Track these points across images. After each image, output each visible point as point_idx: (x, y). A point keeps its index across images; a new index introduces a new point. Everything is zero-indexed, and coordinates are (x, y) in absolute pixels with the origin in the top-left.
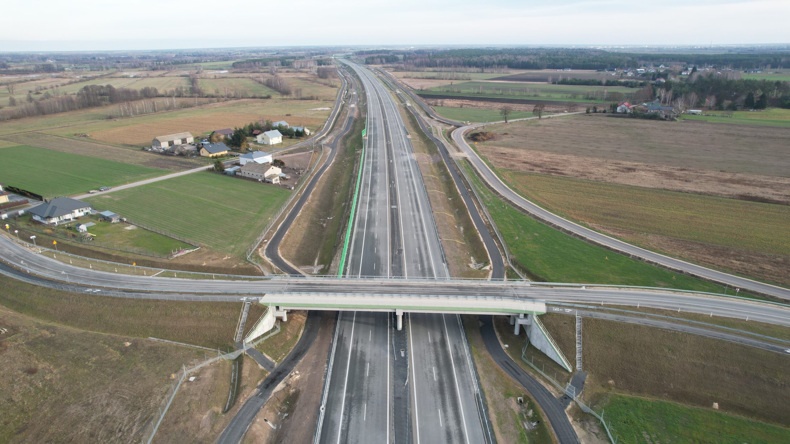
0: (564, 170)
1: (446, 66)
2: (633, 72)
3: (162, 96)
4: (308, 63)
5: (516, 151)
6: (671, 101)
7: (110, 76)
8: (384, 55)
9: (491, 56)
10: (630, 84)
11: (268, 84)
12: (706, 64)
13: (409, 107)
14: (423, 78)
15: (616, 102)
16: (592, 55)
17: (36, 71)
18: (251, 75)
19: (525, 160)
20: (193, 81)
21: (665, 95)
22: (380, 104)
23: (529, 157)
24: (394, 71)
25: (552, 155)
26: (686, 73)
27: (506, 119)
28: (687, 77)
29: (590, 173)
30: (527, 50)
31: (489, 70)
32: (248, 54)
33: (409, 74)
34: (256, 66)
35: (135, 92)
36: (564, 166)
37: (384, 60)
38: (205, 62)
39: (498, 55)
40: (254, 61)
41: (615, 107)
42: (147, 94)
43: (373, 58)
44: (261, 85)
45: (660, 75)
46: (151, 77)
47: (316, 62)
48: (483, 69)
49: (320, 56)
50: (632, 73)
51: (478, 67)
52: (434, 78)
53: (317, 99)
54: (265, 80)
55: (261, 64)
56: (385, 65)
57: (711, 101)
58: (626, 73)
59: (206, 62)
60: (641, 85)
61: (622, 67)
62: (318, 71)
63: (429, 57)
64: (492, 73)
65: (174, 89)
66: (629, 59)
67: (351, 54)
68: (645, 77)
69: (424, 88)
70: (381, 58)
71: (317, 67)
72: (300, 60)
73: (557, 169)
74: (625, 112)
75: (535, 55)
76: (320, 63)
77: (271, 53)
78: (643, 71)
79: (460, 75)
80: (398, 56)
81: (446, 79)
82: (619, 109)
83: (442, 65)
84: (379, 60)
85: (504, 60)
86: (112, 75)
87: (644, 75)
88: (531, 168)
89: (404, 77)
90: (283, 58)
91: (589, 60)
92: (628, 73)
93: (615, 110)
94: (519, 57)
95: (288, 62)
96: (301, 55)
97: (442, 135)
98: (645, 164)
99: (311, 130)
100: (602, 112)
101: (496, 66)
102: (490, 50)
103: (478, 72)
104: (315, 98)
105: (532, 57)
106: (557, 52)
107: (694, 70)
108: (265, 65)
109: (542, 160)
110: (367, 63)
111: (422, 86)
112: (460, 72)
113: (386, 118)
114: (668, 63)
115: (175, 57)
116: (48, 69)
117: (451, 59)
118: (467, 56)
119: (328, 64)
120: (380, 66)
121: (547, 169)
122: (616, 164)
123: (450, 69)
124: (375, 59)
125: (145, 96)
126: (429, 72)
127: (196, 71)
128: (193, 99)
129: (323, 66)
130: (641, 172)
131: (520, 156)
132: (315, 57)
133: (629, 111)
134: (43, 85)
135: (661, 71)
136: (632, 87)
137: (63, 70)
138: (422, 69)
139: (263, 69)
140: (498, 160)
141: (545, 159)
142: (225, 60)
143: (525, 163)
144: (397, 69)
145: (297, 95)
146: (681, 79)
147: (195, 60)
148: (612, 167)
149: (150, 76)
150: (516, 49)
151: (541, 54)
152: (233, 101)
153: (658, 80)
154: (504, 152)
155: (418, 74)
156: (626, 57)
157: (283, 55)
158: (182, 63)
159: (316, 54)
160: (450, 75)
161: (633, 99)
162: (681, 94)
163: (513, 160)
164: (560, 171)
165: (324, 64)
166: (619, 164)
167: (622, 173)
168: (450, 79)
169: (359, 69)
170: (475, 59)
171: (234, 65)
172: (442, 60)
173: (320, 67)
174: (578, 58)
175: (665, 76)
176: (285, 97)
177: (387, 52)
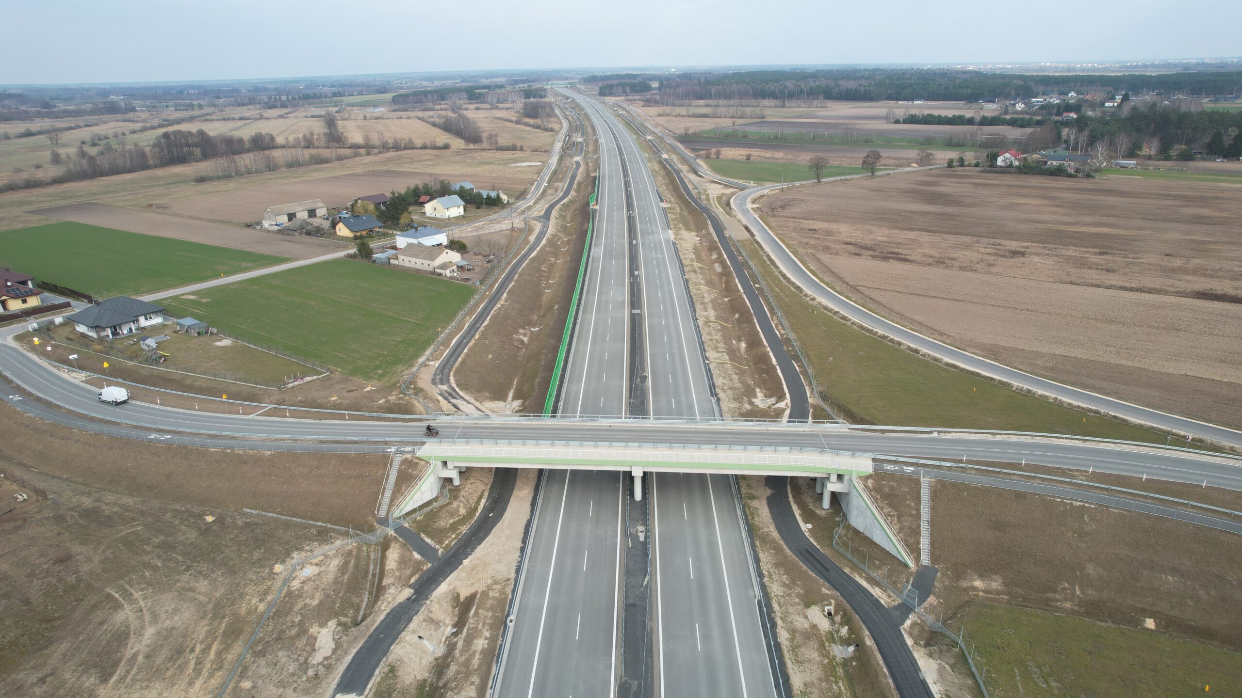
0: (909, 255)
1: (725, 98)
2: (1025, 104)
3: (283, 147)
4: (510, 95)
5: (833, 226)
6: (1087, 146)
7: (204, 118)
8: (629, 81)
9: (798, 81)
10: (1019, 123)
11: (447, 127)
12: (1145, 90)
13: (665, 160)
14: (689, 116)
15: (995, 150)
16: (959, 78)
17: (93, 112)
18: (421, 114)
19: (848, 240)
20: (331, 122)
21: (1077, 138)
22: (620, 155)
23: (854, 234)
24: (643, 106)
25: (891, 232)
26: (1111, 104)
27: (818, 177)
28: (1113, 110)
29: (952, 259)
30: (855, 71)
31: (794, 103)
32: (416, 84)
33: (668, 109)
34: (428, 101)
35: (241, 141)
36: (910, 249)
37: (628, 89)
38: (350, 95)
39: (809, 79)
40: (426, 93)
41: (993, 157)
42: (261, 144)
43: (611, 87)
44: (435, 129)
45: (1069, 108)
46: (266, 119)
47: (522, 94)
48: (784, 101)
49: (528, 84)
50: (1023, 106)
51: (777, 99)
52: (705, 116)
53: (521, 149)
54: (442, 121)
55: (435, 96)
56: (630, 98)
57: (1150, 148)
58: (1014, 105)
59: (352, 95)
60: (1038, 123)
61: (1007, 96)
62: (525, 107)
63: (700, 83)
64: (798, 107)
65: (301, 136)
66: (1020, 83)
67: (577, 81)
68: (1044, 111)
69: (690, 132)
70: (623, 85)
71: (523, 100)
72: (498, 91)
73: (898, 254)
74: (1011, 166)
75: (868, 78)
76: (528, 94)
77: (452, 81)
78: (1041, 102)
79: (748, 110)
80: (650, 83)
81: (725, 117)
82: (1000, 161)
83: (719, 96)
84: (620, 89)
85: (818, 87)
86: (208, 117)
87: (1042, 108)
88: (857, 251)
89: (660, 115)
90: (470, 87)
91: (954, 86)
92: (1017, 105)
93: (994, 162)
94: (842, 83)
95: (479, 93)
96: (500, 84)
97: (716, 203)
98: (1040, 245)
99: (509, 196)
100: (973, 165)
101: (806, 97)
102: (796, 73)
103: (776, 106)
104: (519, 148)
105: (863, 82)
106: (903, 74)
107: (1125, 98)
108: (443, 100)
109: (874, 240)
110: (602, 93)
111: (687, 129)
112: (747, 106)
113: (628, 176)
114: (1083, 89)
115: (303, 89)
116: (112, 109)
117: (734, 87)
118: (759, 82)
119: (541, 97)
120: (623, 98)
121: (881, 252)
122: (993, 245)
123: (732, 102)
124: (615, 88)
125: (256, 147)
126: (700, 106)
127: (336, 109)
128: (329, 151)
129: (532, 99)
130: (1034, 257)
131: (839, 233)
132: (521, 86)
133: (1017, 163)
134: (103, 133)
135: (1071, 101)
136: (1022, 126)
137: (133, 110)
138: (687, 102)
139: (440, 104)
140: (805, 240)
141: (880, 238)
142: (382, 93)
143: (847, 243)
144: (648, 103)
145: (491, 144)
146: (1104, 112)
147: (334, 93)
148: (987, 250)
149: (265, 116)
150: (837, 70)
151: (878, 77)
152: (392, 154)
153: (1065, 114)
154: (814, 227)
155: (683, 111)
156: (1014, 81)
157: (471, 84)
158: (315, 96)
159: (523, 82)
160: (732, 111)
161: (1023, 147)
162: (1102, 136)
163: (828, 241)
164: (902, 256)
165: (535, 97)
166: (999, 245)
167: (1002, 259)
168: (731, 118)
169: (589, 103)
170: (772, 86)
171: (395, 100)
172: (720, 88)
173: (527, 100)
174: (937, 83)
175: (1076, 108)
176: (471, 146)
177: (634, 77)
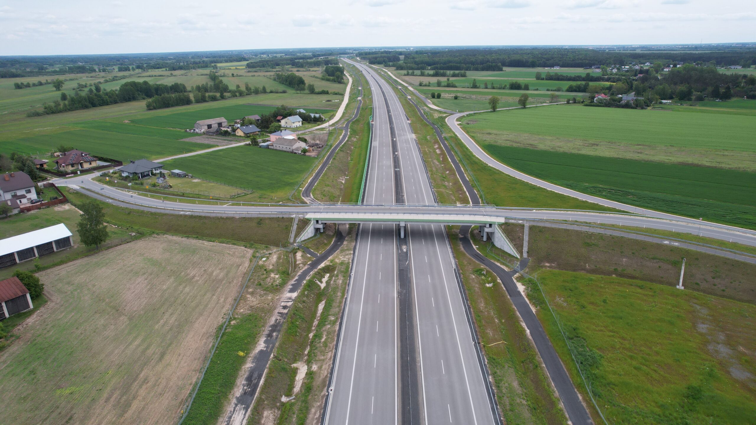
0: (538, 145)
5: (500, 132)
13: (409, 99)
18: (265, 74)
19: (507, 138)
22: (384, 96)
24: (396, 70)
27: (494, 108)
30: (521, 50)
40: (266, 62)
44: (275, 82)
49: (326, 57)
54: (276, 77)
55: (273, 64)
62: (326, 70)
69: (423, 84)
71: (325, 66)
72: (308, 60)
73: (532, 145)
74: (601, 102)
77: (280, 55)
88: (511, 143)
89: (405, 75)
90: (292, 58)
93: (593, 100)
95: (298, 62)
104: (327, 93)
108: (277, 66)
111: (421, 82)
113: (389, 108)
115: (191, 59)
119: (335, 64)
121: (524, 144)
122: (583, 141)
130: (603, 146)
132: (322, 57)
139: (275, 68)
141: (524, 138)
142: (239, 61)
145: (309, 90)
148: (579, 143)
149: (174, 74)
163: (497, 139)
166: (586, 141)
167: (586, 147)
171: (250, 65)
174: (568, 57)
176: (299, 92)
177: (390, 52)
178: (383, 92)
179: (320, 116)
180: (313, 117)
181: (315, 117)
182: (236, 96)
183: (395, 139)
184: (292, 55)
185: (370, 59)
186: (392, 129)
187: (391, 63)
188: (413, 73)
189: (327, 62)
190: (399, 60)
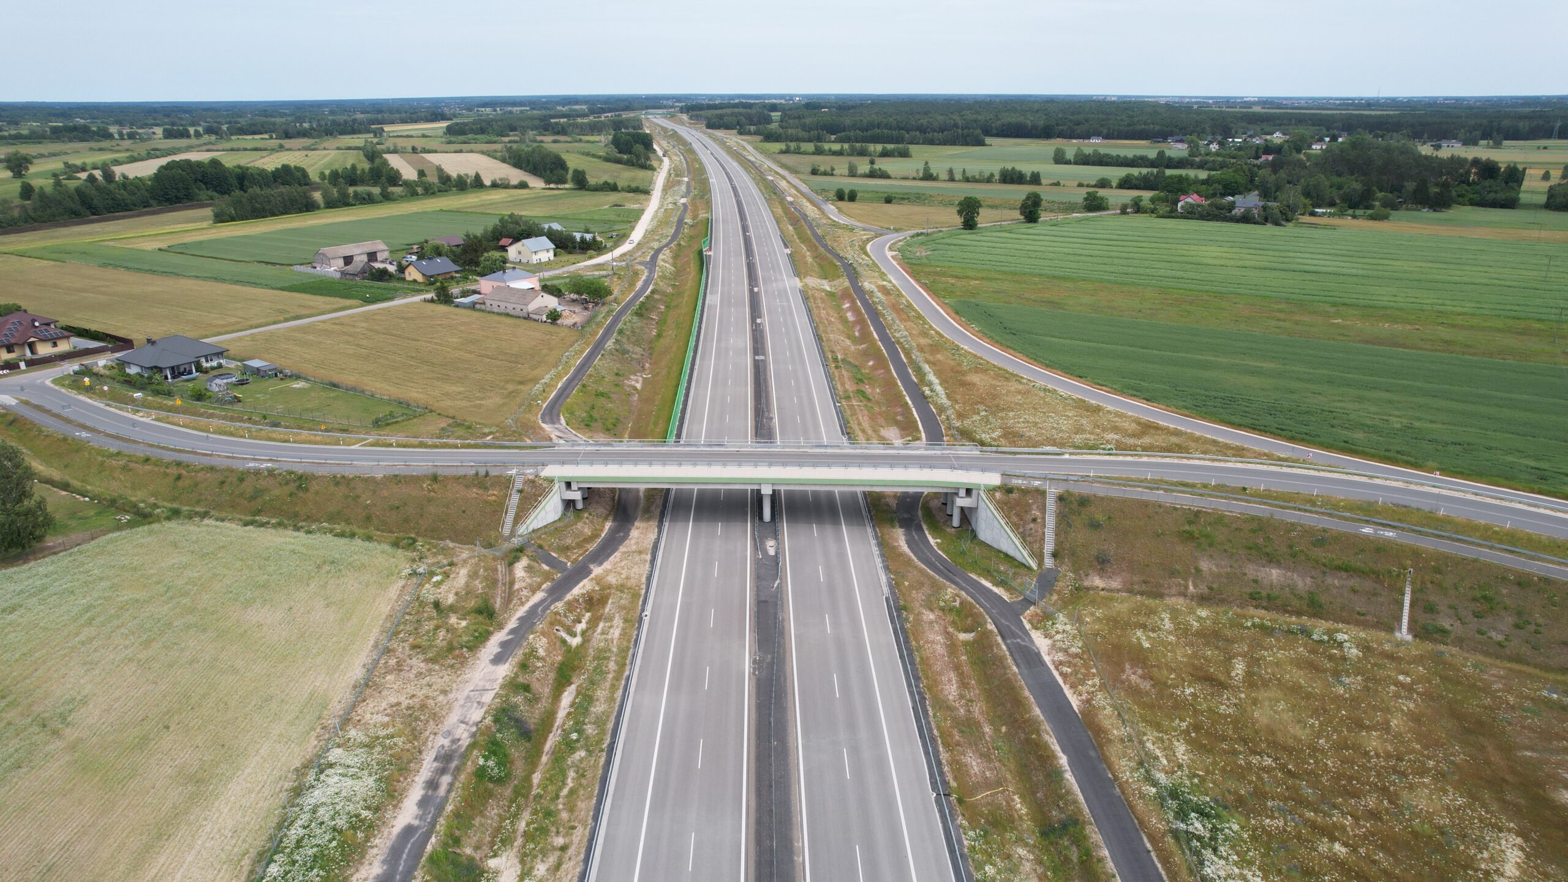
13: (790, 203)
20: (373, 155)
22: (736, 197)
46: (288, 149)
53: (615, 189)
62: (615, 141)
71: (612, 132)
74: (1192, 211)
77: (520, 108)
80: (770, 114)
95: (556, 123)
113: (746, 220)
132: (608, 114)
149: (286, 147)
173: (617, 132)
176: (553, 186)
177: (750, 106)
178: (734, 189)
179: (594, 238)
180: (578, 240)
181: (583, 240)
182: (417, 194)
183: (756, 290)
184: (545, 108)
185: (708, 119)
186: (751, 267)
187: (752, 128)
188: (799, 148)
189: (617, 125)
190: (769, 120)
